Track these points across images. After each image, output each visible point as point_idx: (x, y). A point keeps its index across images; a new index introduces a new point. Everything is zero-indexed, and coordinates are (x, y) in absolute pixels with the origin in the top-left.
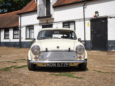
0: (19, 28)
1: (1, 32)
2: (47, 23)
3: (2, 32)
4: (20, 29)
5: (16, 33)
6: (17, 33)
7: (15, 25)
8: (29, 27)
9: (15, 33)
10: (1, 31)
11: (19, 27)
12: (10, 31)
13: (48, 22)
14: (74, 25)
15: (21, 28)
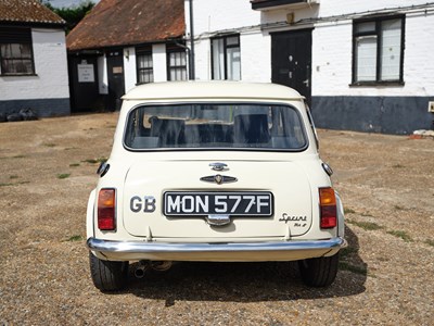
0: (184, 42)
1: (125, 59)
2: (292, 24)
3: (127, 57)
4: (189, 47)
5: (176, 61)
6: (178, 64)
7: (173, 33)
8: (222, 40)
9: (172, 64)
10: (125, 54)
11: (185, 40)
12: (154, 55)
13: (296, 20)
14: (399, 31)
15: (192, 45)
